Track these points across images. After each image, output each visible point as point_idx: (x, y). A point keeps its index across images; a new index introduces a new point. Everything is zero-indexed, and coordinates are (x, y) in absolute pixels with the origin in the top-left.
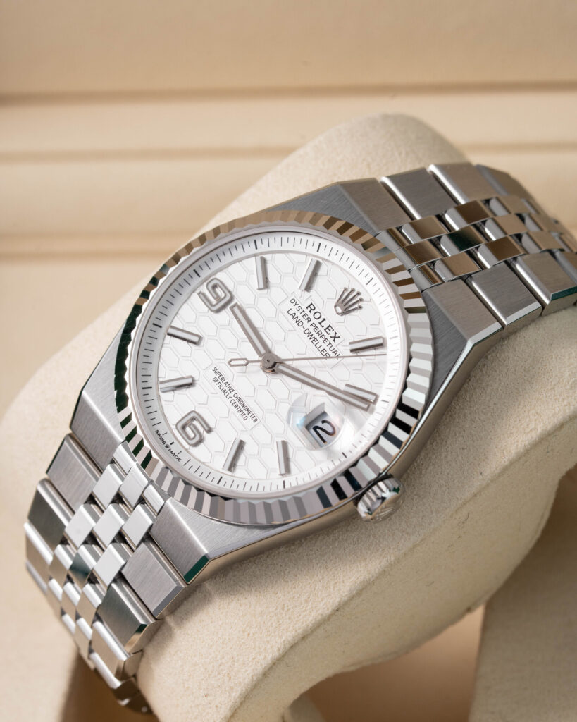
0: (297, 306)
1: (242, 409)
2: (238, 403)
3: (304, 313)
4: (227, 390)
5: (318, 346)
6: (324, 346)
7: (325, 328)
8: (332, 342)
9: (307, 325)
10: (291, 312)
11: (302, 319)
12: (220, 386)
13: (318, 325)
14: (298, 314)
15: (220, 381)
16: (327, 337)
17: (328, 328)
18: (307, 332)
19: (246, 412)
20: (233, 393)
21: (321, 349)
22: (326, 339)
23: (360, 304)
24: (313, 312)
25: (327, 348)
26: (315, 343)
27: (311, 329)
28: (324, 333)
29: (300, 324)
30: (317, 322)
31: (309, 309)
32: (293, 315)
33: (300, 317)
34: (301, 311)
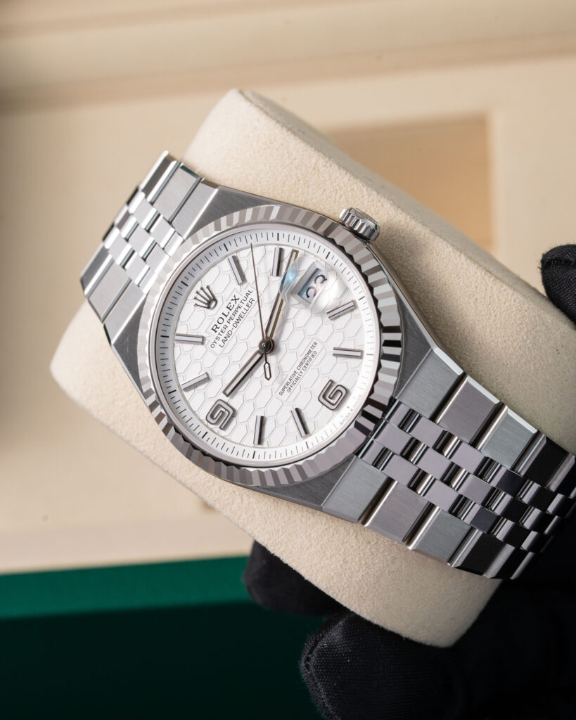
0: (216, 341)
1: (308, 358)
2: (304, 364)
3: (221, 333)
4: (296, 377)
5: (245, 311)
6: (244, 306)
7: (229, 311)
8: (239, 301)
9: (230, 327)
10: (222, 344)
11: (226, 333)
12: (294, 384)
13: (228, 318)
14: (222, 338)
15: (289, 386)
16: (236, 306)
17: (229, 308)
18: (235, 325)
19: (310, 354)
20: (297, 371)
21: (247, 308)
22: (239, 307)
23: (205, 288)
24: (218, 325)
25: (246, 303)
26: (243, 315)
27: (232, 322)
28: (233, 310)
29: (230, 333)
30: (226, 319)
31: (216, 330)
32: (224, 341)
33: (225, 335)
34: (219, 336)
